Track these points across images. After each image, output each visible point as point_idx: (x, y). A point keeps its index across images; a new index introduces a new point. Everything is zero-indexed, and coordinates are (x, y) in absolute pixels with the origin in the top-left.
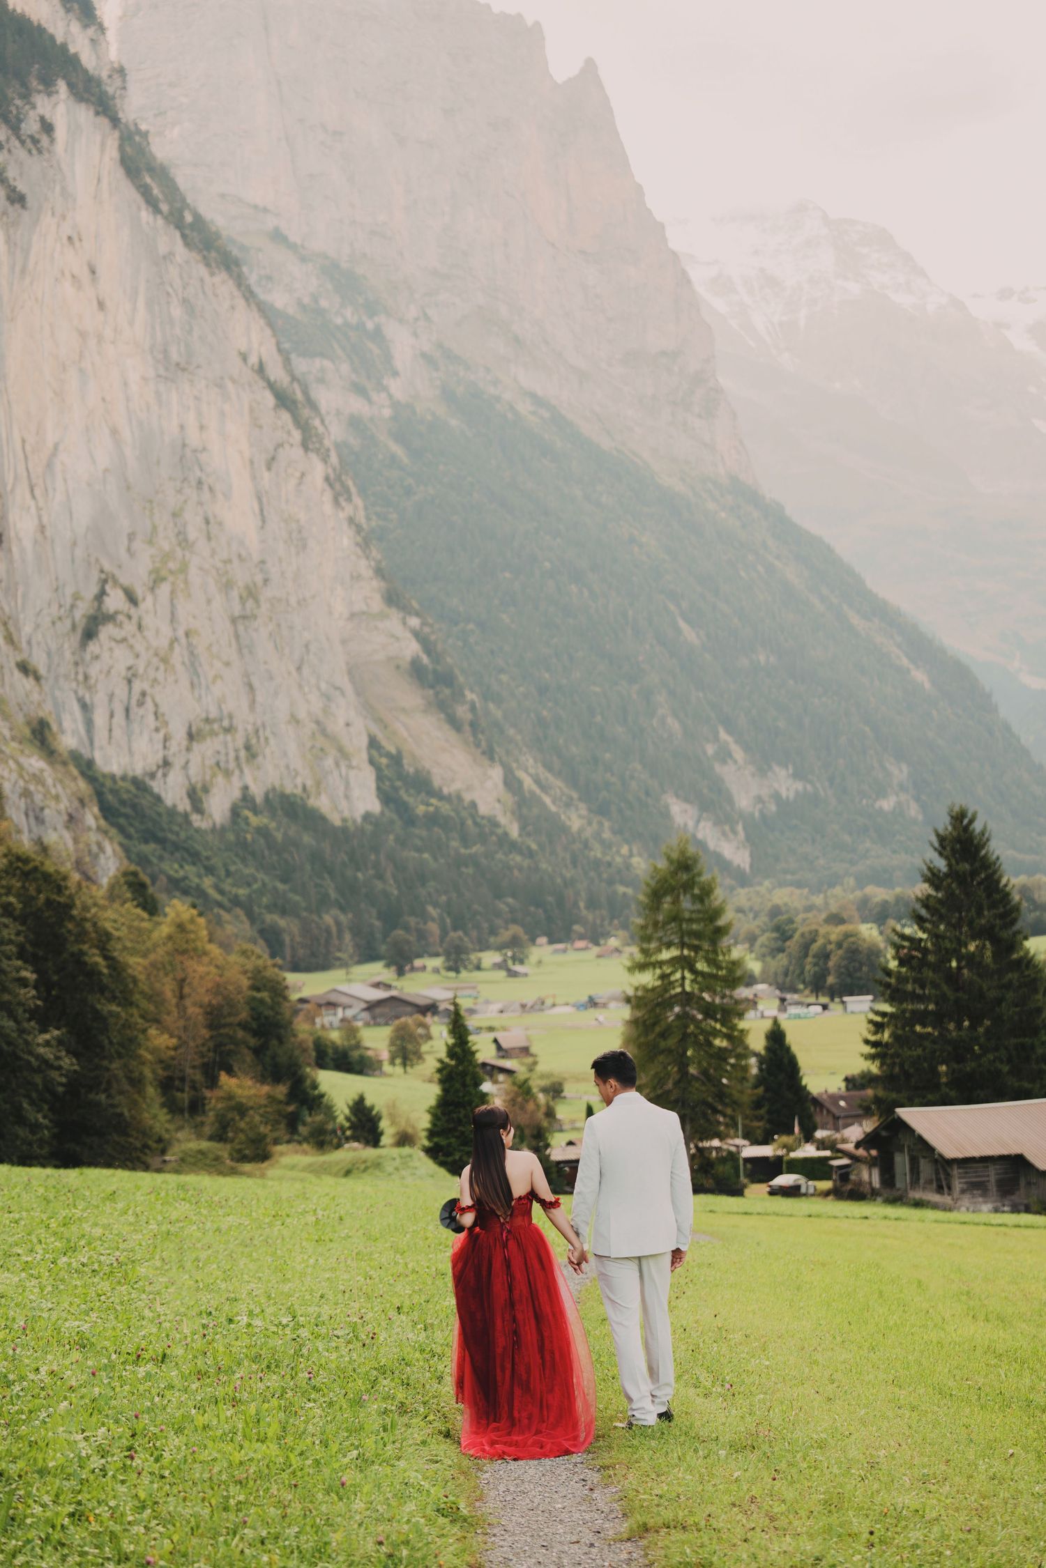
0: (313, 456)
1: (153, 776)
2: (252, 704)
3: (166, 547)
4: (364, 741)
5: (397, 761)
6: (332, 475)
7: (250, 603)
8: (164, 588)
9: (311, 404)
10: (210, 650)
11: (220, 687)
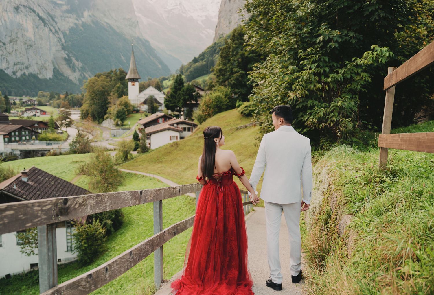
0: (46, 27)
1: (5, 69)
2: (28, 61)
3: (14, 37)
4: (52, 68)
5: (58, 71)
6: (54, 30)
7: (29, 47)
8: (12, 44)
9: (53, 20)
10: (20, 53)
11: (21, 58)
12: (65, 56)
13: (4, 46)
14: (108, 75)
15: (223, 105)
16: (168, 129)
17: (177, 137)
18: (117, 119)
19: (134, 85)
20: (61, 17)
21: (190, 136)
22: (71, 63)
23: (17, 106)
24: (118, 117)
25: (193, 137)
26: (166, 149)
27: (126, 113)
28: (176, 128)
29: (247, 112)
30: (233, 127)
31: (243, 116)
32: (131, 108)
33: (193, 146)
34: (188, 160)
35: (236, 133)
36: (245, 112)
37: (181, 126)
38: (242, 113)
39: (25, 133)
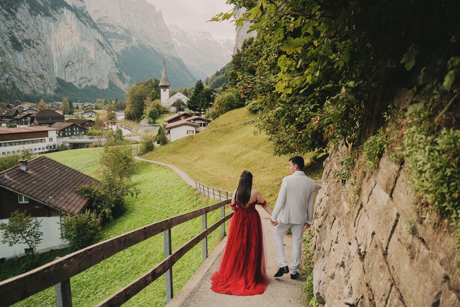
0: (104, 50)
1: (73, 83)
2: (90, 76)
3: (80, 58)
4: (108, 81)
5: (112, 83)
6: (109, 52)
7: (91, 65)
8: (79, 63)
9: (110, 44)
10: (85, 70)
11: (85, 74)
12: (118, 71)
13: (73, 65)
14: (146, 84)
15: (234, 104)
16: (186, 124)
17: (193, 131)
18: (150, 118)
19: (165, 91)
20: (116, 42)
21: (204, 130)
22: (122, 77)
23: (79, 110)
24: (150, 116)
25: (207, 131)
26: (182, 141)
27: (158, 113)
28: (193, 124)
29: (254, 109)
30: (242, 122)
31: (250, 112)
32: (162, 109)
33: (206, 139)
34: (201, 151)
35: (244, 127)
36: (252, 109)
37: (197, 122)
38: (250, 110)
39: (76, 129)
